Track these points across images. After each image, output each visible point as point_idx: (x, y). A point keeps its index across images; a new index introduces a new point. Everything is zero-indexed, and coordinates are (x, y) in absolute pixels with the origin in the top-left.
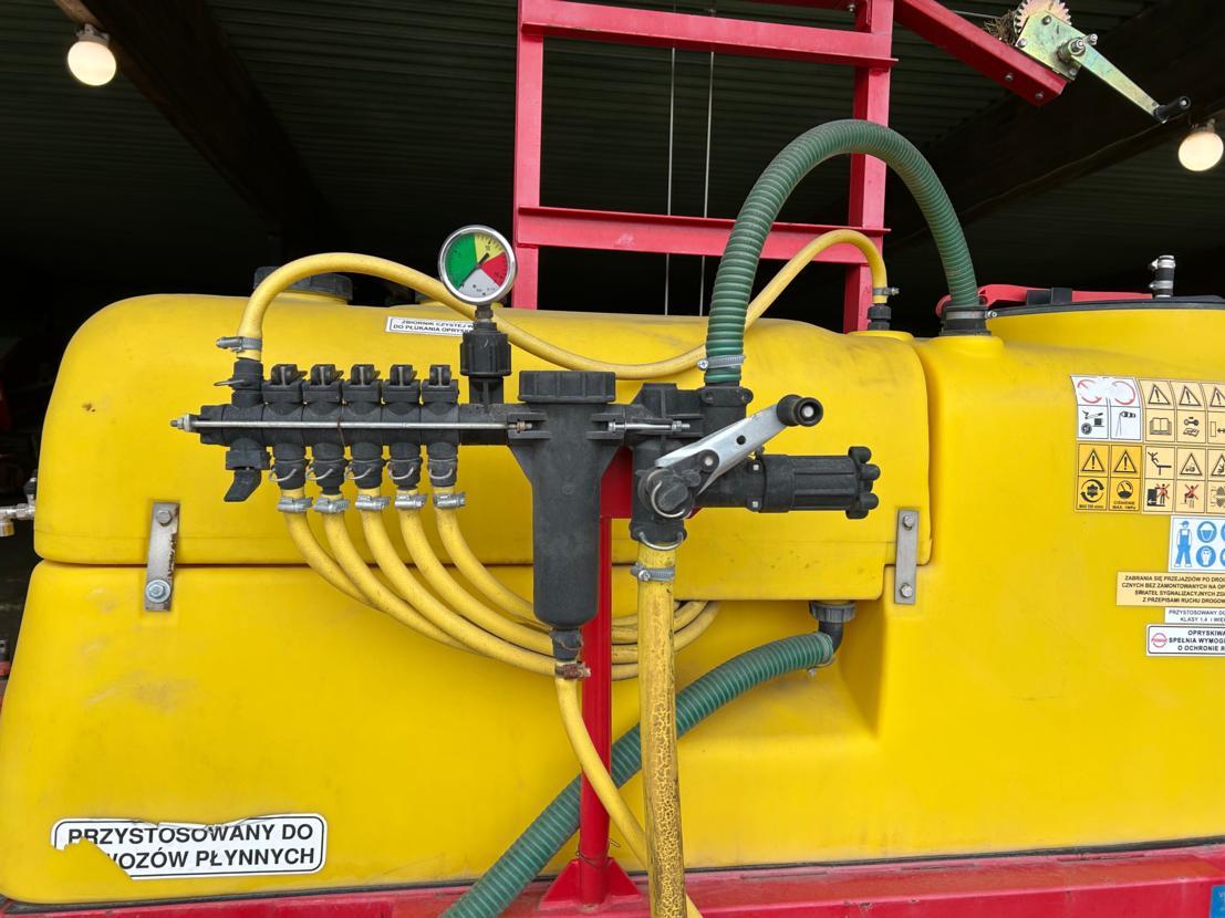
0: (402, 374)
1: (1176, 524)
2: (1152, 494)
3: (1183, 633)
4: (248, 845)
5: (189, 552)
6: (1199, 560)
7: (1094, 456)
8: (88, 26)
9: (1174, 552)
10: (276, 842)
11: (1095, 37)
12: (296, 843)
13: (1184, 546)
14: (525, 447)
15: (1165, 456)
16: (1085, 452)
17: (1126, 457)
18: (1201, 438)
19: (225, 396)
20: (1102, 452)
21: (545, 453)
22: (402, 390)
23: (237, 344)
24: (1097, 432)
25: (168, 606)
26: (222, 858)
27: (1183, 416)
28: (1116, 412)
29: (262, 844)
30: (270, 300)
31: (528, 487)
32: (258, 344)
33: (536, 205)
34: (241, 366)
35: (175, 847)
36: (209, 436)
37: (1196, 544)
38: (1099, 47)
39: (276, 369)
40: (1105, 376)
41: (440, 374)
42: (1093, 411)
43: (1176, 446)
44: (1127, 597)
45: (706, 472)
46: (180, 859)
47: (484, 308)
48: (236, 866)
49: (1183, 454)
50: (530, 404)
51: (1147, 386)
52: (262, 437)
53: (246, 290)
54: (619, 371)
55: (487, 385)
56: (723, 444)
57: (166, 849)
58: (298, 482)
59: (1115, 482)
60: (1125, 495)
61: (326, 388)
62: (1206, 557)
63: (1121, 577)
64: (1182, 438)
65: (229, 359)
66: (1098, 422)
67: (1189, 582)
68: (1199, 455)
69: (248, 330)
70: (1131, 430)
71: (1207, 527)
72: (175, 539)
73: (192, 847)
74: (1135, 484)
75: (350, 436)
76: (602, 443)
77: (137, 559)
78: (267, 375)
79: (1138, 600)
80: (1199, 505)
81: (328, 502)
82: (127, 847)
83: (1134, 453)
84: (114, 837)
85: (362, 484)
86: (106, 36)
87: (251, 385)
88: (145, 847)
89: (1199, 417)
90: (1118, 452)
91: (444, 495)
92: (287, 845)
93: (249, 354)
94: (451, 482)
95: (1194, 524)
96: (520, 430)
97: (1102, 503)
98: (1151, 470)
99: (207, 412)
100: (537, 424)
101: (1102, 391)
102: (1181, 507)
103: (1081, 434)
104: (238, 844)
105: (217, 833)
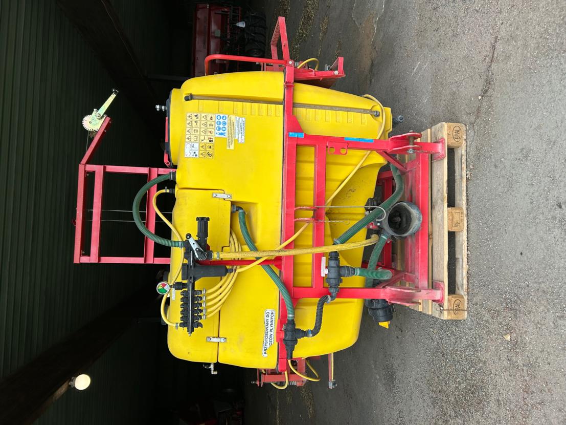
0: (182, 300)
1: (217, 136)
2: (210, 141)
3: (240, 135)
4: (270, 323)
5: (217, 335)
6: (224, 131)
7: (202, 154)
8: (70, 384)
9: (222, 136)
10: (269, 318)
11: (95, 110)
12: (270, 315)
13: (221, 134)
14: (195, 279)
15: (202, 138)
16: (201, 156)
17: (202, 147)
18: (198, 129)
19: (186, 329)
20: (201, 152)
21: (196, 276)
22: (185, 299)
23: (177, 327)
24: (197, 153)
25: (225, 338)
26: (271, 328)
27: (193, 133)
28: (193, 149)
29: (270, 321)
30: (168, 321)
31: (202, 278)
32: (177, 323)
33: (143, 259)
34: (180, 326)
35: (269, 336)
36: (192, 331)
37: (221, 131)
38: (98, 109)
39: (181, 320)
40: (185, 149)
41: (182, 293)
42: (192, 154)
43: (200, 135)
44: (232, 147)
45: (199, 250)
46: (271, 335)
47: (171, 287)
48: (273, 325)
49: (202, 133)
50: (187, 278)
51: (187, 140)
52: (193, 322)
53: (167, 325)
54: (182, 263)
55: (184, 285)
56: (195, 247)
57: (269, 337)
58: (201, 317)
59: (208, 150)
60: (210, 147)
61: (184, 312)
62: (224, 129)
63: (228, 148)
64: (198, 133)
65: (179, 328)
66: (195, 153)
67: (229, 133)
68: (202, 130)
69: (175, 325)
70: (196, 145)
71: (218, 128)
72: (213, 337)
73: (269, 333)
74: (209, 145)
75: (193, 308)
76: (195, 266)
77: (217, 344)
78: (182, 322)
79: (233, 145)
80: (213, 130)
81: (204, 311)
82: (268, 344)
83: (201, 145)
84: (266, 346)
85: (201, 306)
86: (72, 378)
87: (183, 325)
88: (268, 341)
89: (194, 129)
90: (201, 149)
91: (203, 292)
92: (270, 316)
93: (179, 325)
94: (201, 291)
95: (217, 132)
96: (192, 280)
97: (212, 152)
98: (205, 141)
99: (188, 331)
100: (191, 278)
101: (188, 151)
102: (213, 134)
103: (197, 157)
104: (269, 325)
105: (267, 328)
